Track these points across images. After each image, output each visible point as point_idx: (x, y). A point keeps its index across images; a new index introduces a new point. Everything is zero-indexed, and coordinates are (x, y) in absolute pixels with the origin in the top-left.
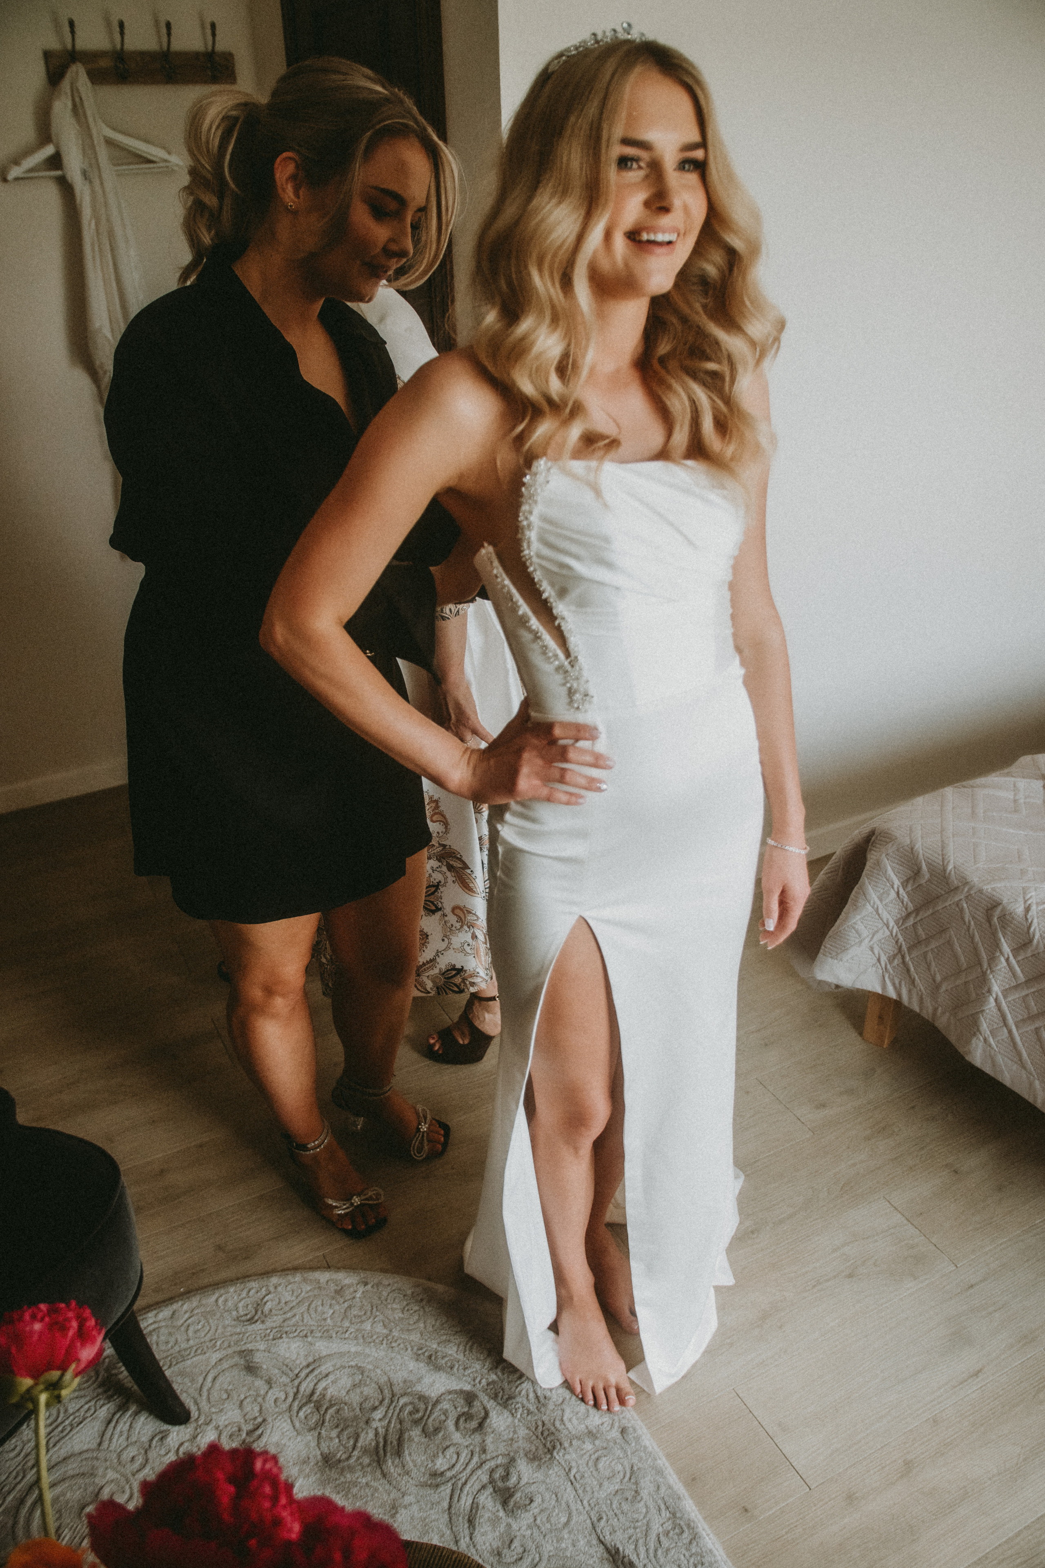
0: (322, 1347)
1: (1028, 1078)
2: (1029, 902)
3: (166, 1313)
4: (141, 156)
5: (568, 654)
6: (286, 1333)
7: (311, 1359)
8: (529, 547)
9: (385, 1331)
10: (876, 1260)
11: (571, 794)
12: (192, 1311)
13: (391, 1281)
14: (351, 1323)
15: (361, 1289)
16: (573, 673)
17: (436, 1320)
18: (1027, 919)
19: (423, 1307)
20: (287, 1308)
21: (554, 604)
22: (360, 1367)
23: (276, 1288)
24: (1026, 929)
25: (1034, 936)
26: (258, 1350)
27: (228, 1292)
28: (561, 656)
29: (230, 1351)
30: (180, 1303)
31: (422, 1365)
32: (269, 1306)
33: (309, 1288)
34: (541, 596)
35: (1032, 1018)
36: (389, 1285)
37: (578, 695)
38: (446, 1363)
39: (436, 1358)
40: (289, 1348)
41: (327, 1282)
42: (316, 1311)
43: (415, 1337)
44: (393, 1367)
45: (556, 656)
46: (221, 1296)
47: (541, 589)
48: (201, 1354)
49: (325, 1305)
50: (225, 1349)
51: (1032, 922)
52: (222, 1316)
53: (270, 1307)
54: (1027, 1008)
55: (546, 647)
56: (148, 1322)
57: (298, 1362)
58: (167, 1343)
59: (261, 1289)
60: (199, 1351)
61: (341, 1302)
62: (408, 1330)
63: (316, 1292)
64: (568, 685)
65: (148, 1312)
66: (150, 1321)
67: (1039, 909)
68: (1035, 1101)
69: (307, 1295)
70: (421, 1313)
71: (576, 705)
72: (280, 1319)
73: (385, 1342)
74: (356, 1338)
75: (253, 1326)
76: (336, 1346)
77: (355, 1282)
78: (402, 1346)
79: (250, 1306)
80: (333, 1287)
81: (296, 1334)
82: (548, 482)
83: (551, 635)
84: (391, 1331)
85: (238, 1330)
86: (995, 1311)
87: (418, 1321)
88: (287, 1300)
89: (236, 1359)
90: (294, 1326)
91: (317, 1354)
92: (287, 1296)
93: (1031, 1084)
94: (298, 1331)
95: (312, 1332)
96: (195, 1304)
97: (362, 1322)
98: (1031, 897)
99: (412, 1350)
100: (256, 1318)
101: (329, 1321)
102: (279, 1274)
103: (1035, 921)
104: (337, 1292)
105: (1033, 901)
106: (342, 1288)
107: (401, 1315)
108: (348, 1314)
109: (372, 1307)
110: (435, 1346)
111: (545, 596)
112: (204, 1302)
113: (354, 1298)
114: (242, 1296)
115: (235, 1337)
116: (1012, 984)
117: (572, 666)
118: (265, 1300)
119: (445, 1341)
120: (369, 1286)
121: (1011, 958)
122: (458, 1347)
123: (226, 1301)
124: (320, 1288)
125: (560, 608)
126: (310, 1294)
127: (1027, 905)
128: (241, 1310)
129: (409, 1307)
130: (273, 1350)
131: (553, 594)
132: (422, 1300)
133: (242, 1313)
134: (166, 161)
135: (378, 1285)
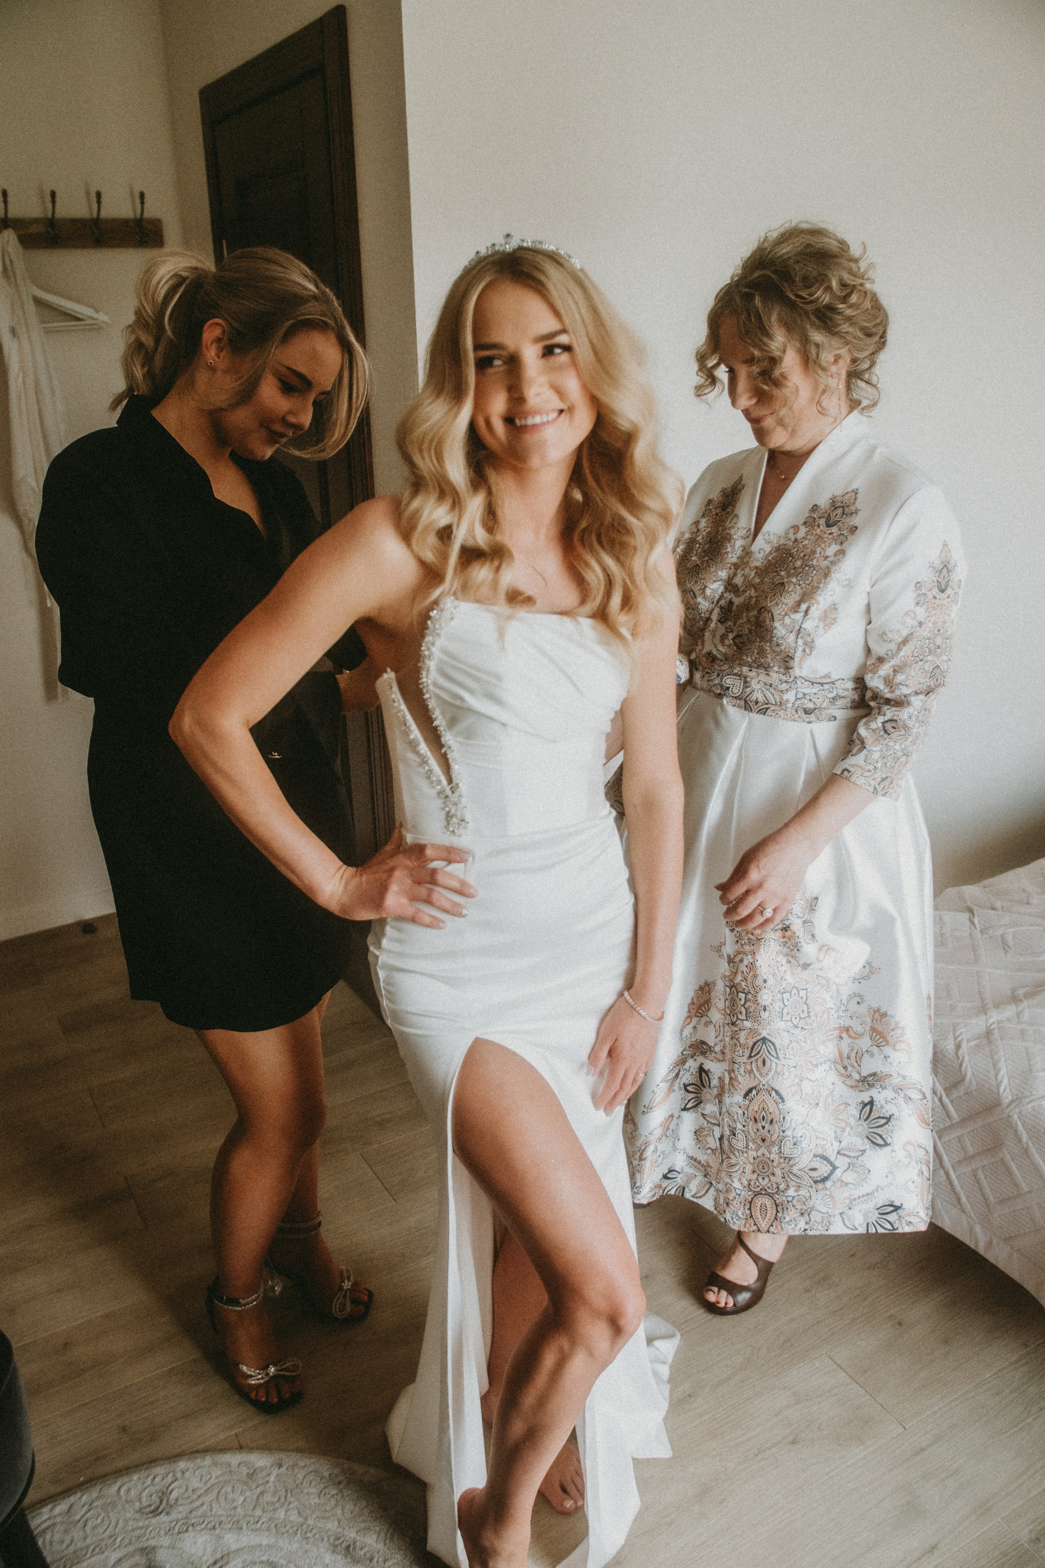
0: (231, 1540)
1: (969, 1223)
2: (959, 1039)
3: (61, 1507)
4: (69, 315)
5: (450, 780)
6: (193, 1525)
7: (218, 1556)
8: (427, 677)
9: (301, 1520)
10: (820, 1424)
11: (434, 918)
12: (91, 1505)
13: (308, 1462)
14: (264, 1511)
15: (275, 1472)
16: (454, 798)
17: (355, 1505)
18: (958, 1057)
19: (341, 1491)
20: (195, 1497)
21: (443, 733)
22: (272, 1562)
23: (183, 1473)
24: (958, 1068)
25: (966, 1074)
26: (161, 1547)
27: (131, 1481)
28: (444, 782)
29: (131, 1549)
30: (78, 1495)
31: (339, 1557)
32: (174, 1495)
33: (219, 1473)
34: (432, 722)
35: (970, 1158)
36: (305, 1466)
37: (454, 820)
38: (365, 1555)
39: (354, 1548)
40: (195, 1543)
41: (239, 1464)
42: (226, 1499)
43: (332, 1526)
44: (307, 1561)
45: (439, 782)
46: (124, 1485)
47: (433, 717)
48: (98, 1553)
49: (236, 1492)
50: (125, 1546)
51: (963, 1060)
52: (123, 1507)
53: (176, 1495)
54: (964, 1149)
55: (430, 771)
56: (39, 1520)
57: (205, 1558)
58: (62, 1542)
59: (167, 1475)
60: (97, 1550)
61: (253, 1488)
62: (324, 1518)
63: (226, 1477)
64: (447, 809)
65: (43, 1506)
66: (45, 1517)
67: (970, 1045)
68: (977, 1246)
69: (216, 1481)
70: (339, 1498)
71: (451, 829)
72: (187, 1508)
73: (299, 1532)
74: (268, 1529)
75: (158, 1518)
76: (247, 1539)
77: (269, 1464)
78: (317, 1536)
79: (154, 1496)
80: (245, 1471)
81: (203, 1526)
82: (452, 619)
83: (437, 761)
84: (306, 1519)
85: (141, 1524)
86: (947, 1478)
87: (336, 1506)
88: (195, 1487)
89: (137, 1558)
90: (200, 1517)
91: (225, 1549)
92: (195, 1483)
93: (971, 1229)
94: (206, 1523)
95: (221, 1523)
96: (95, 1495)
97: (275, 1510)
98: (961, 1033)
99: (329, 1540)
100: (161, 1509)
101: (239, 1510)
102: (186, 1457)
103: (966, 1058)
104: (250, 1476)
105: (964, 1037)
106: (254, 1471)
107: (317, 1500)
108: (261, 1501)
109: (286, 1491)
110: (353, 1535)
111: (435, 723)
112: (104, 1492)
113: (267, 1482)
114: (146, 1484)
115: (138, 1532)
116: (947, 1125)
117: (453, 792)
118: (170, 1488)
119: (364, 1529)
120: (284, 1468)
121: (944, 1097)
122: (379, 1535)
123: (129, 1490)
124: (230, 1472)
125: (448, 738)
126: (221, 1479)
127: (957, 1043)
128: (144, 1500)
129: (327, 1491)
130: (179, 1545)
131: (444, 723)
132: (340, 1483)
133: (145, 1505)
134: (93, 319)
135: (295, 1465)
